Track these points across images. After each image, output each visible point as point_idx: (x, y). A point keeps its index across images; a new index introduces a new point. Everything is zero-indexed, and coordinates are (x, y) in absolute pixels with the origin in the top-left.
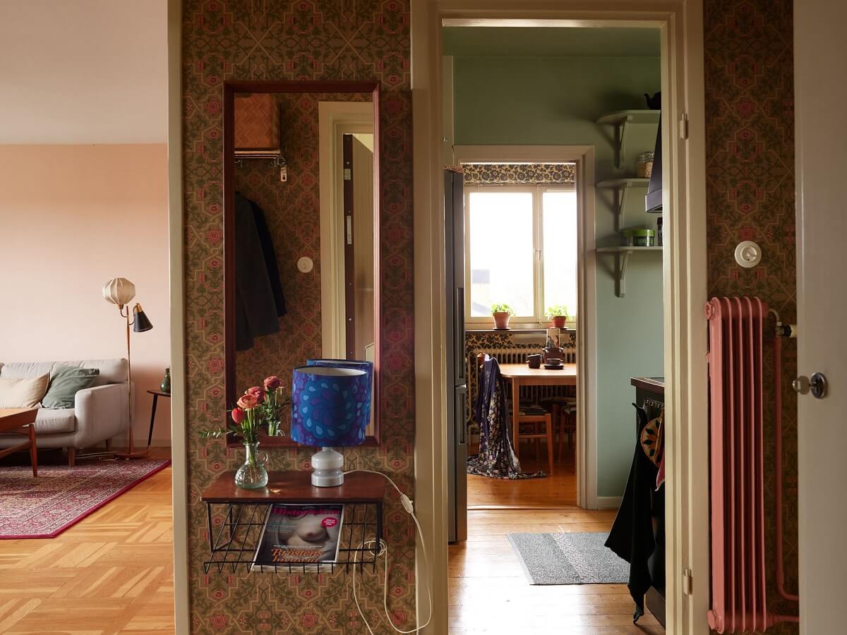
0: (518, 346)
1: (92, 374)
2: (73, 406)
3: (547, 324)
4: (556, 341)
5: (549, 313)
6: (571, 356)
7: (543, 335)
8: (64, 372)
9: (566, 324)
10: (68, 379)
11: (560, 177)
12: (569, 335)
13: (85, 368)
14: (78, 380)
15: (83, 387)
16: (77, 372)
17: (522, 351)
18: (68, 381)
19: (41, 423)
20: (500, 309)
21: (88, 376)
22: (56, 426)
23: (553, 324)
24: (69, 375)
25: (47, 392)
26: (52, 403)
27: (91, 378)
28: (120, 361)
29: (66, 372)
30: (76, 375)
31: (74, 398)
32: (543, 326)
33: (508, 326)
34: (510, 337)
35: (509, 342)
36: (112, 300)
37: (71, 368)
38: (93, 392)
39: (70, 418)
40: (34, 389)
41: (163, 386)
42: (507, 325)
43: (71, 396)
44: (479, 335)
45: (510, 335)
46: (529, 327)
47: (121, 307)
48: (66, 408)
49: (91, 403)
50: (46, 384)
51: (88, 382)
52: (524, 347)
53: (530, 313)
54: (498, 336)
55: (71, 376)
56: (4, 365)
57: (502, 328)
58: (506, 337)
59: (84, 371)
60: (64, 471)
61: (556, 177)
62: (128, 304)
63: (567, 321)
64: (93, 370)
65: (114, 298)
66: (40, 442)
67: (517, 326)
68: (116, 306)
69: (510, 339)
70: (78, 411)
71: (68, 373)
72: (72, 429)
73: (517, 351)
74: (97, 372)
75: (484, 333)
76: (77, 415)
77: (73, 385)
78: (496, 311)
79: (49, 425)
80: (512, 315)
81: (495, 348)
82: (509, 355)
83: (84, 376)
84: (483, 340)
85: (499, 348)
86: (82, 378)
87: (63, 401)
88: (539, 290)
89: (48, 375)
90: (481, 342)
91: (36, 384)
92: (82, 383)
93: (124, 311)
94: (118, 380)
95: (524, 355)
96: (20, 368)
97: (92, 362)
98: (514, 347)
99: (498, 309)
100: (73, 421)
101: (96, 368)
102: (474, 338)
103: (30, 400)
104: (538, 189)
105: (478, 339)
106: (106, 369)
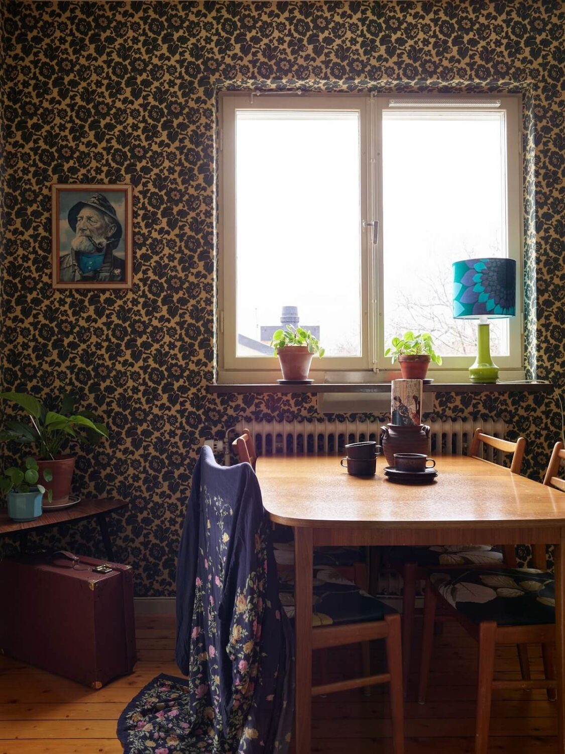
0: (330, 418)
3: (389, 372)
4: (412, 408)
5: (395, 349)
6: (460, 438)
7: (382, 395)
9: (428, 373)
11: (417, 74)
12: (433, 395)
17: (338, 428)
20: (291, 340)
23: (403, 372)
32: (380, 376)
33: (308, 375)
34: (314, 399)
35: (311, 410)
42: (307, 373)
44: (250, 394)
45: (314, 394)
46: (355, 378)
52: (341, 419)
53: (355, 349)
54: (289, 397)
57: (295, 380)
58: (305, 399)
61: (409, 72)
63: (430, 365)
67: (328, 376)
69: (314, 402)
73: (328, 428)
75: (259, 390)
78: (282, 343)
80: (316, 355)
81: (280, 421)
82: (311, 436)
84: (257, 406)
85: (290, 422)
88: (374, 302)
90: (253, 408)
95: (341, 436)
98: (320, 420)
99: (287, 340)
102: (240, 401)
104: (372, 101)
105: (248, 401)
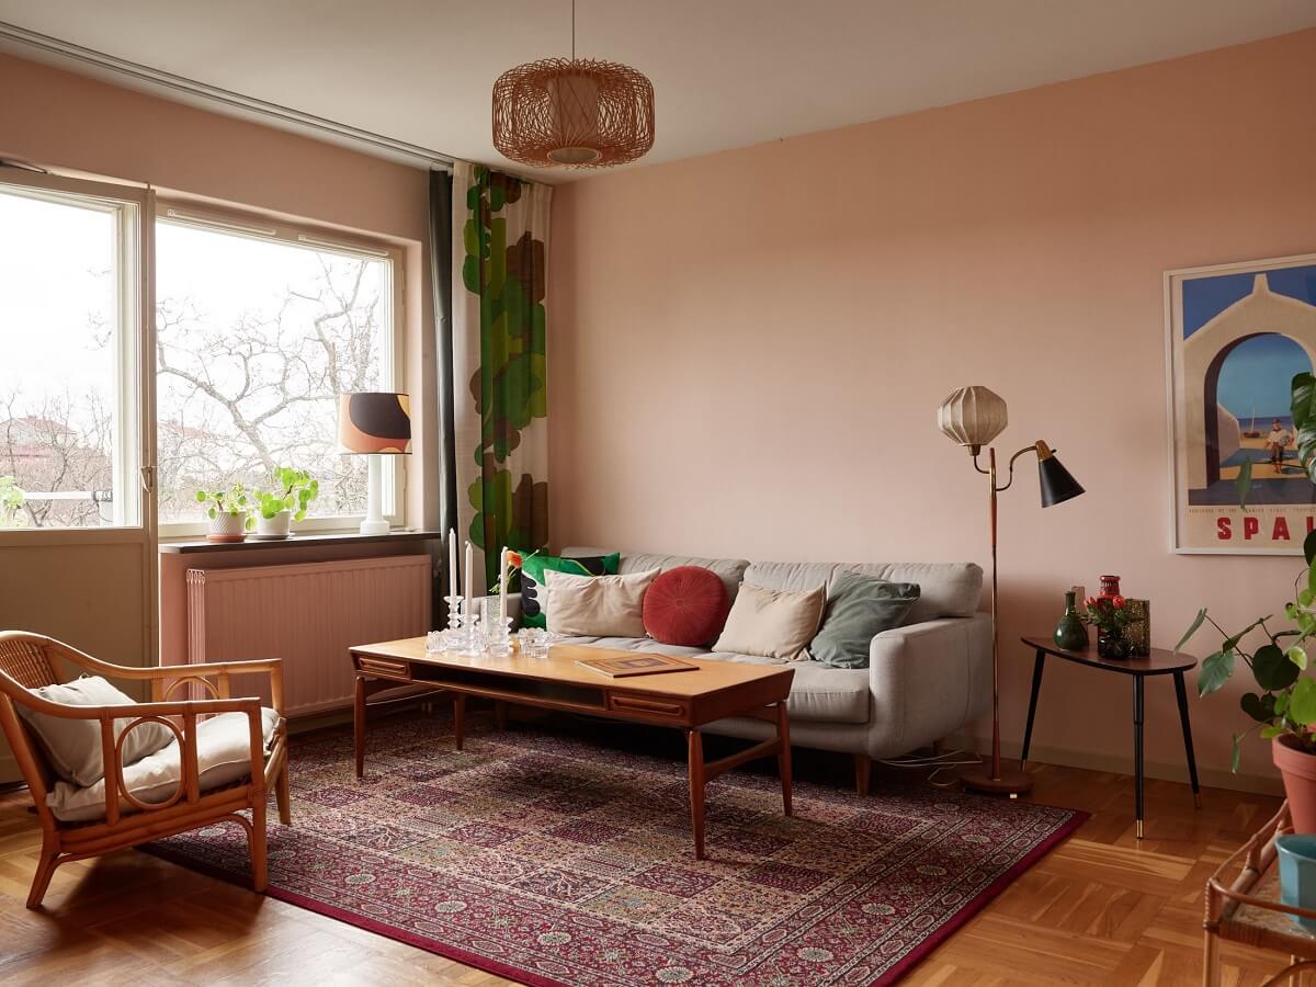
1: (906, 595)
2: (866, 664)
8: (853, 584)
10: (858, 604)
13: (894, 580)
14: (878, 608)
15: (887, 625)
16: (875, 591)
18: (858, 609)
19: (803, 696)
21: (899, 599)
22: (832, 706)
24: (859, 596)
25: (821, 628)
26: (828, 653)
27: (903, 605)
28: (963, 568)
29: (854, 588)
30: (873, 597)
31: (869, 645)
36: (953, 433)
37: (865, 580)
38: (907, 638)
39: (860, 693)
40: (796, 620)
41: (1059, 633)
43: (863, 641)
47: (976, 451)
48: (855, 667)
49: (902, 661)
50: (820, 610)
51: (898, 612)
55: (865, 598)
56: (749, 564)
59: (888, 588)
60: (845, 808)
62: (991, 445)
64: (906, 585)
65: (957, 428)
66: (798, 735)
68: (964, 450)
70: (876, 676)
71: (857, 591)
72: (865, 719)
74: (916, 590)
76: (875, 688)
77: (868, 617)
79: (818, 705)
83: (888, 598)
86: (884, 604)
87: (849, 651)
89: (821, 593)
91: (800, 610)
92: (884, 613)
93: (984, 458)
94: (961, 611)
96: (775, 571)
97: (906, 566)
100: (865, 700)
101: (913, 582)
103: (787, 644)
106: (934, 586)
